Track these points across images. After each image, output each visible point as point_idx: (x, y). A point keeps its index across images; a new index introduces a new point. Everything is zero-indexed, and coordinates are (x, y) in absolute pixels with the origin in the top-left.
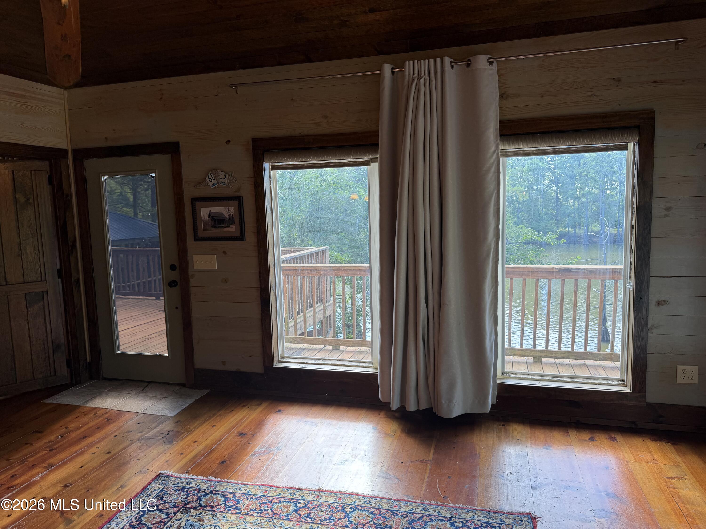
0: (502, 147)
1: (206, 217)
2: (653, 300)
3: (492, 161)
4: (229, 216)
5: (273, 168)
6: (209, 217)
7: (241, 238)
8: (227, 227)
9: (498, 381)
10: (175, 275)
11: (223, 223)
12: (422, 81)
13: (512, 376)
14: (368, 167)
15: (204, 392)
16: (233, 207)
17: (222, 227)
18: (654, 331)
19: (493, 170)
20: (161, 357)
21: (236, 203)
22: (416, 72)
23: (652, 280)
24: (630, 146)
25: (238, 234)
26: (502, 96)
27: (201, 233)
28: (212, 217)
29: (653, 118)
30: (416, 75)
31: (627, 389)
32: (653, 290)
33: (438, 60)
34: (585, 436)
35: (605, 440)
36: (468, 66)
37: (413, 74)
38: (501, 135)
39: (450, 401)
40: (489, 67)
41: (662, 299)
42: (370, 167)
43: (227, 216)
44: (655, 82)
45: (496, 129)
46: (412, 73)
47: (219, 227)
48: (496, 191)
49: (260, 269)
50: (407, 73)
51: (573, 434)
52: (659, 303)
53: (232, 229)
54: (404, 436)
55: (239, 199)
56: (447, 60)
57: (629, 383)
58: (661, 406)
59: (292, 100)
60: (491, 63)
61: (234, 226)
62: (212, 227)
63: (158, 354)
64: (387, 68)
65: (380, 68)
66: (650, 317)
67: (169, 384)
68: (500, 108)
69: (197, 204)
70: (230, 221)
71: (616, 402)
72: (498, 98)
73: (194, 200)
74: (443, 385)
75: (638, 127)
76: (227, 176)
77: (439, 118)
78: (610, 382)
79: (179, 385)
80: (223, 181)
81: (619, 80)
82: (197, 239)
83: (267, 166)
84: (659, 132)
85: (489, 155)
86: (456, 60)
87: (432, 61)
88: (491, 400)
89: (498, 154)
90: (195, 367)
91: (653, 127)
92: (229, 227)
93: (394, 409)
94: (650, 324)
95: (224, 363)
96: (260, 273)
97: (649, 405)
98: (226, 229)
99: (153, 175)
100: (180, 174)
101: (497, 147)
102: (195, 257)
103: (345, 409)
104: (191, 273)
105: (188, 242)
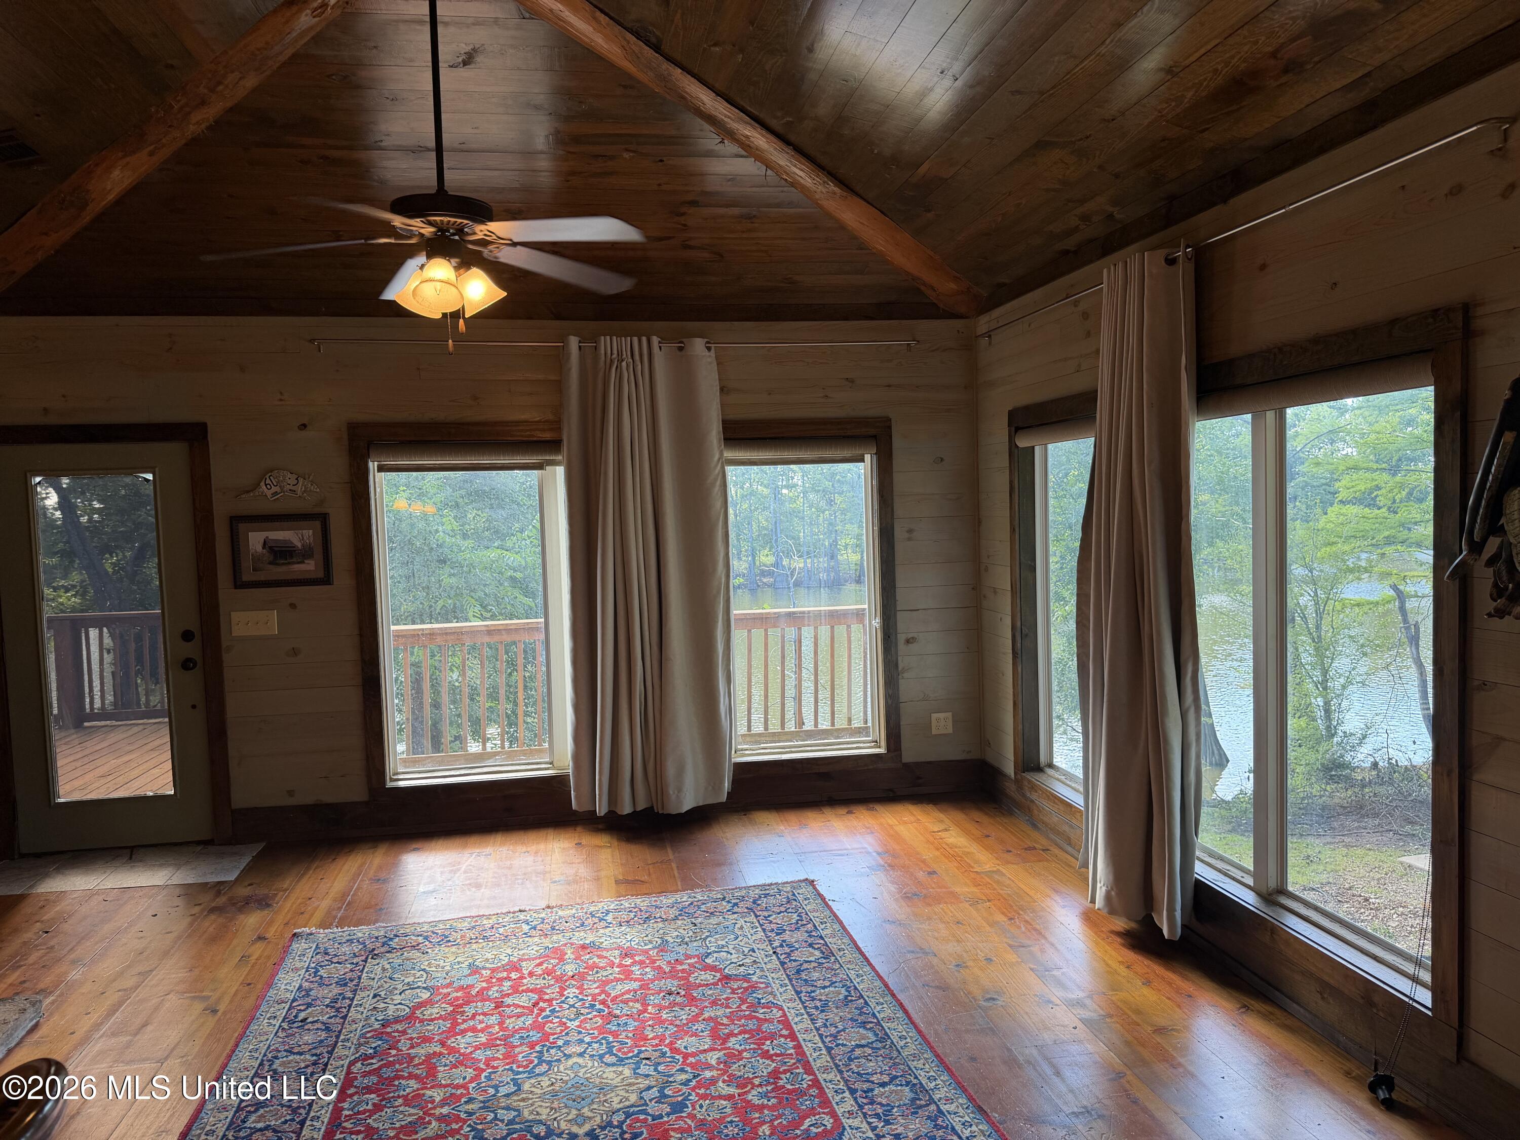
0: (729, 454)
1: (259, 548)
2: (902, 638)
3: (717, 471)
4: (303, 545)
5: (381, 469)
6: (264, 547)
7: (326, 580)
8: (299, 563)
9: (733, 760)
10: (191, 650)
11: (291, 557)
12: (624, 364)
13: (747, 752)
14: (540, 471)
15: (260, 846)
16: (311, 531)
17: (289, 563)
18: (905, 675)
19: (718, 483)
20: (159, 799)
21: (317, 524)
22: (615, 352)
23: (899, 614)
24: (868, 457)
25: (320, 574)
26: (722, 389)
27: (248, 576)
28: (270, 548)
29: (890, 427)
30: (615, 356)
31: (882, 750)
32: (901, 626)
33: (644, 339)
34: (842, 811)
35: (864, 811)
36: (681, 349)
37: (612, 354)
38: (726, 439)
39: (680, 790)
40: (707, 354)
41: (910, 636)
42: (543, 471)
43: (299, 545)
44: (889, 386)
45: (719, 433)
46: (609, 352)
47: (283, 564)
48: (723, 510)
49: (361, 629)
50: (603, 352)
51: (828, 812)
52: (908, 641)
53: (310, 567)
54: (624, 844)
55: (323, 519)
56: (655, 340)
57: (883, 743)
58: (918, 764)
59: (418, 369)
60: (709, 349)
61: (312, 562)
62: (270, 563)
63: (151, 794)
64: (574, 341)
65: (563, 339)
66: (900, 659)
67: (181, 844)
68: (722, 405)
69: (242, 527)
70: (306, 554)
71: (871, 767)
72: (718, 393)
73: (236, 521)
74: (671, 770)
75: (874, 437)
76: (301, 480)
77: (649, 415)
78: (861, 745)
79: (199, 843)
80: (293, 488)
81: (851, 381)
82: (239, 584)
83: (373, 466)
84: (898, 442)
85: (713, 465)
86: (663, 340)
87: (635, 339)
88: (727, 785)
89: (722, 463)
90: (234, 806)
91: (891, 437)
92: (303, 562)
93: (602, 814)
94: (900, 668)
95: (291, 793)
96: (361, 635)
97: (906, 765)
98: (297, 567)
99: (150, 477)
100: (207, 477)
101: (721, 453)
102: (235, 616)
103: (522, 833)
104: (224, 644)
105: (220, 592)
